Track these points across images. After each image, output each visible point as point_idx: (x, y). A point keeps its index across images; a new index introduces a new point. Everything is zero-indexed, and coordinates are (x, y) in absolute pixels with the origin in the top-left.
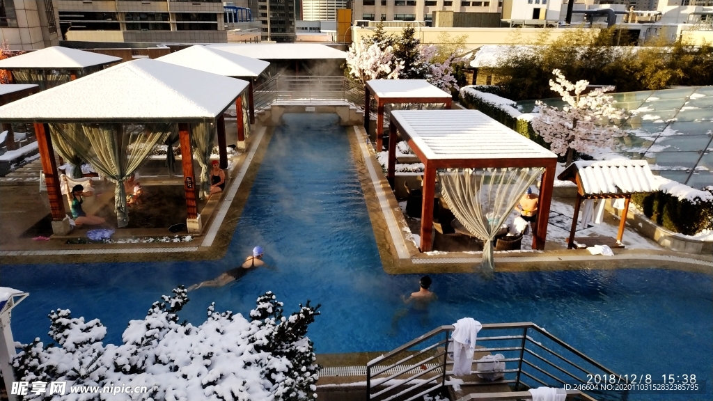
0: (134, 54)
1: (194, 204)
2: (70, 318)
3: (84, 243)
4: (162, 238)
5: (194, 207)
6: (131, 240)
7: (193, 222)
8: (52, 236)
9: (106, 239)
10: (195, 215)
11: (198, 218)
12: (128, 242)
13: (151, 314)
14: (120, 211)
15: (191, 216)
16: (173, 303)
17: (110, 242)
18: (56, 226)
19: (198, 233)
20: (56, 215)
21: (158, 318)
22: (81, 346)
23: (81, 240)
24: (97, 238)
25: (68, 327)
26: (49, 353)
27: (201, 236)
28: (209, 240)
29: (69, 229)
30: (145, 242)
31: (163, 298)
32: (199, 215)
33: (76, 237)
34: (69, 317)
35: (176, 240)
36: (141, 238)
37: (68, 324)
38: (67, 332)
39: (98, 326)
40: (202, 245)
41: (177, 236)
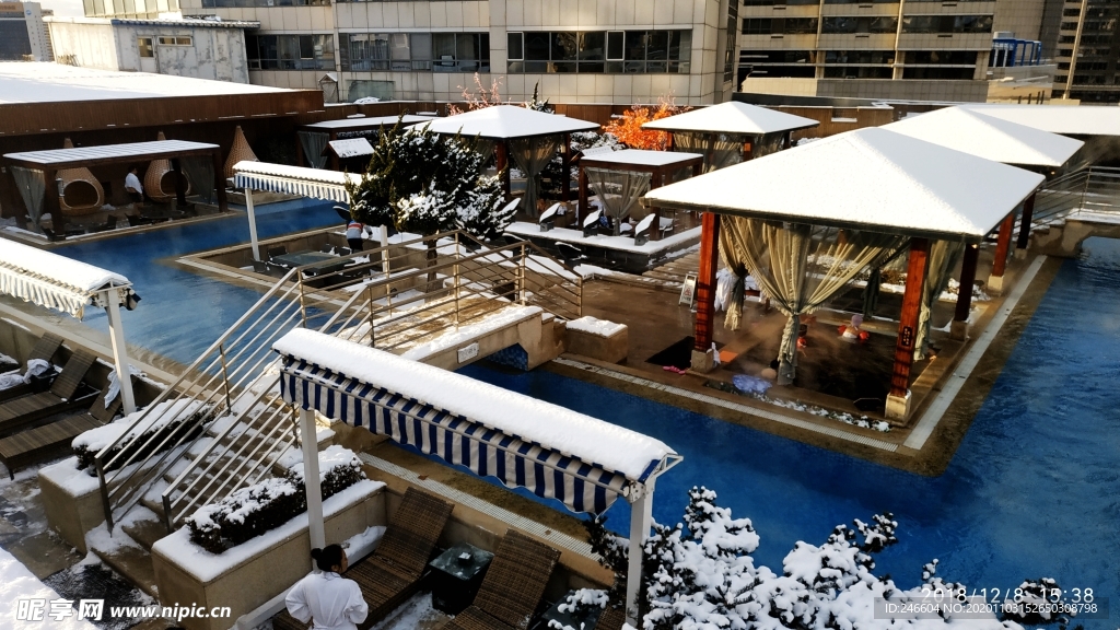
0: (835, 116)
1: (906, 372)
2: (714, 505)
3: (728, 391)
4: (841, 414)
5: (904, 377)
6: (793, 404)
7: (898, 402)
8: (689, 371)
9: (758, 393)
10: (902, 392)
11: (906, 397)
12: (789, 406)
13: (832, 542)
14: (785, 362)
15: (897, 391)
16: (870, 536)
17: (763, 400)
18: (697, 357)
19: (901, 422)
20: (700, 342)
21: (842, 553)
22: (726, 554)
23: (724, 386)
24: (746, 389)
25: (709, 517)
26: (686, 548)
27: (905, 427)
28: (919, 438)
29: (710, 366)
30: (813, 412)
31: (856, 524)
32: (909, 393)
33: (718, 379)
34: (713, 502)
35: (862, 424)
36: (809, 405)
37: (711, 513)
38: (707, 524)
39: (749, 531)
40: (905, 444)
41: (865, 417)
